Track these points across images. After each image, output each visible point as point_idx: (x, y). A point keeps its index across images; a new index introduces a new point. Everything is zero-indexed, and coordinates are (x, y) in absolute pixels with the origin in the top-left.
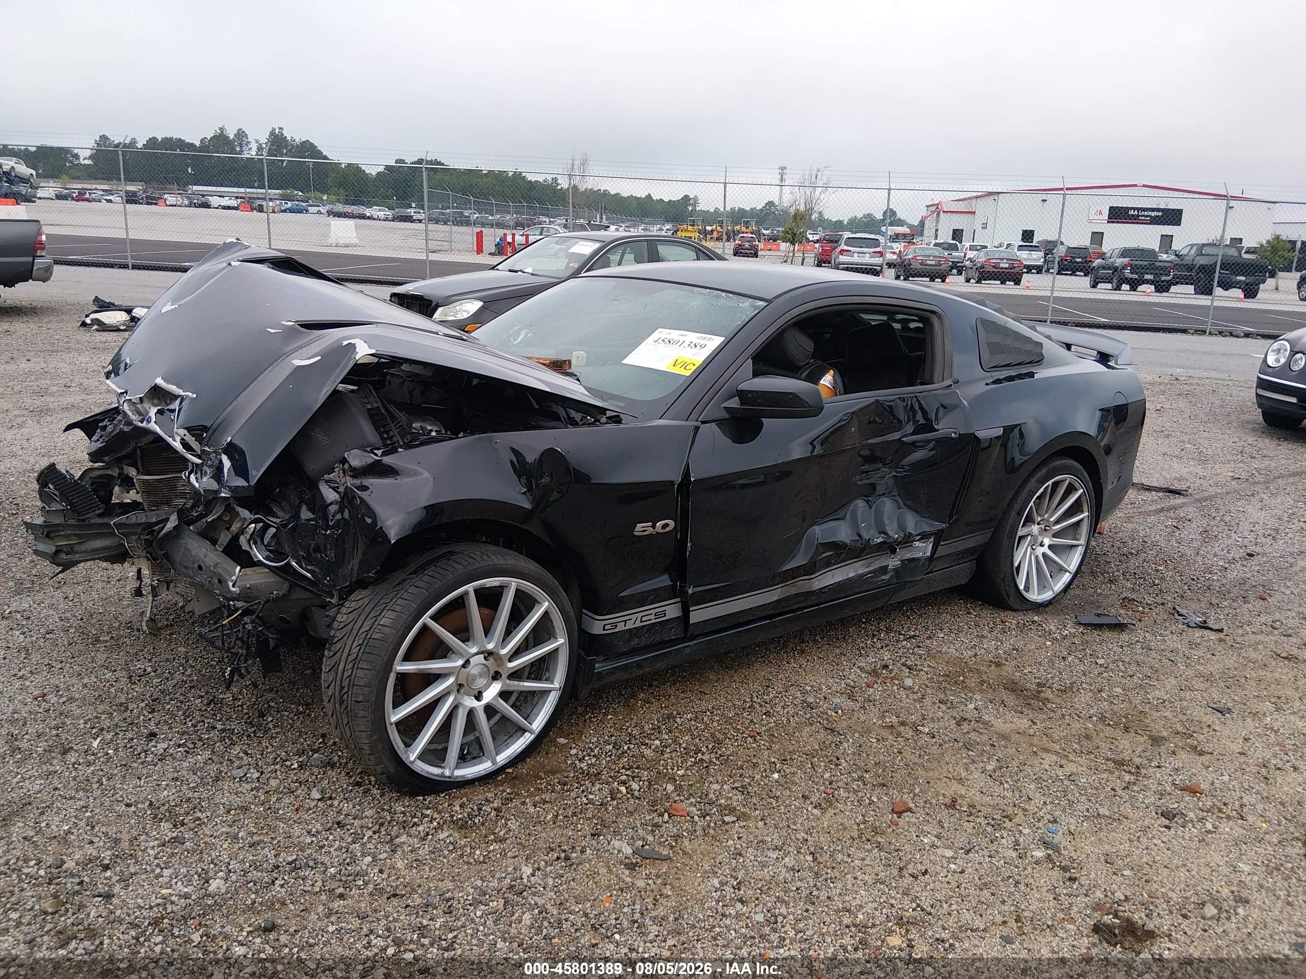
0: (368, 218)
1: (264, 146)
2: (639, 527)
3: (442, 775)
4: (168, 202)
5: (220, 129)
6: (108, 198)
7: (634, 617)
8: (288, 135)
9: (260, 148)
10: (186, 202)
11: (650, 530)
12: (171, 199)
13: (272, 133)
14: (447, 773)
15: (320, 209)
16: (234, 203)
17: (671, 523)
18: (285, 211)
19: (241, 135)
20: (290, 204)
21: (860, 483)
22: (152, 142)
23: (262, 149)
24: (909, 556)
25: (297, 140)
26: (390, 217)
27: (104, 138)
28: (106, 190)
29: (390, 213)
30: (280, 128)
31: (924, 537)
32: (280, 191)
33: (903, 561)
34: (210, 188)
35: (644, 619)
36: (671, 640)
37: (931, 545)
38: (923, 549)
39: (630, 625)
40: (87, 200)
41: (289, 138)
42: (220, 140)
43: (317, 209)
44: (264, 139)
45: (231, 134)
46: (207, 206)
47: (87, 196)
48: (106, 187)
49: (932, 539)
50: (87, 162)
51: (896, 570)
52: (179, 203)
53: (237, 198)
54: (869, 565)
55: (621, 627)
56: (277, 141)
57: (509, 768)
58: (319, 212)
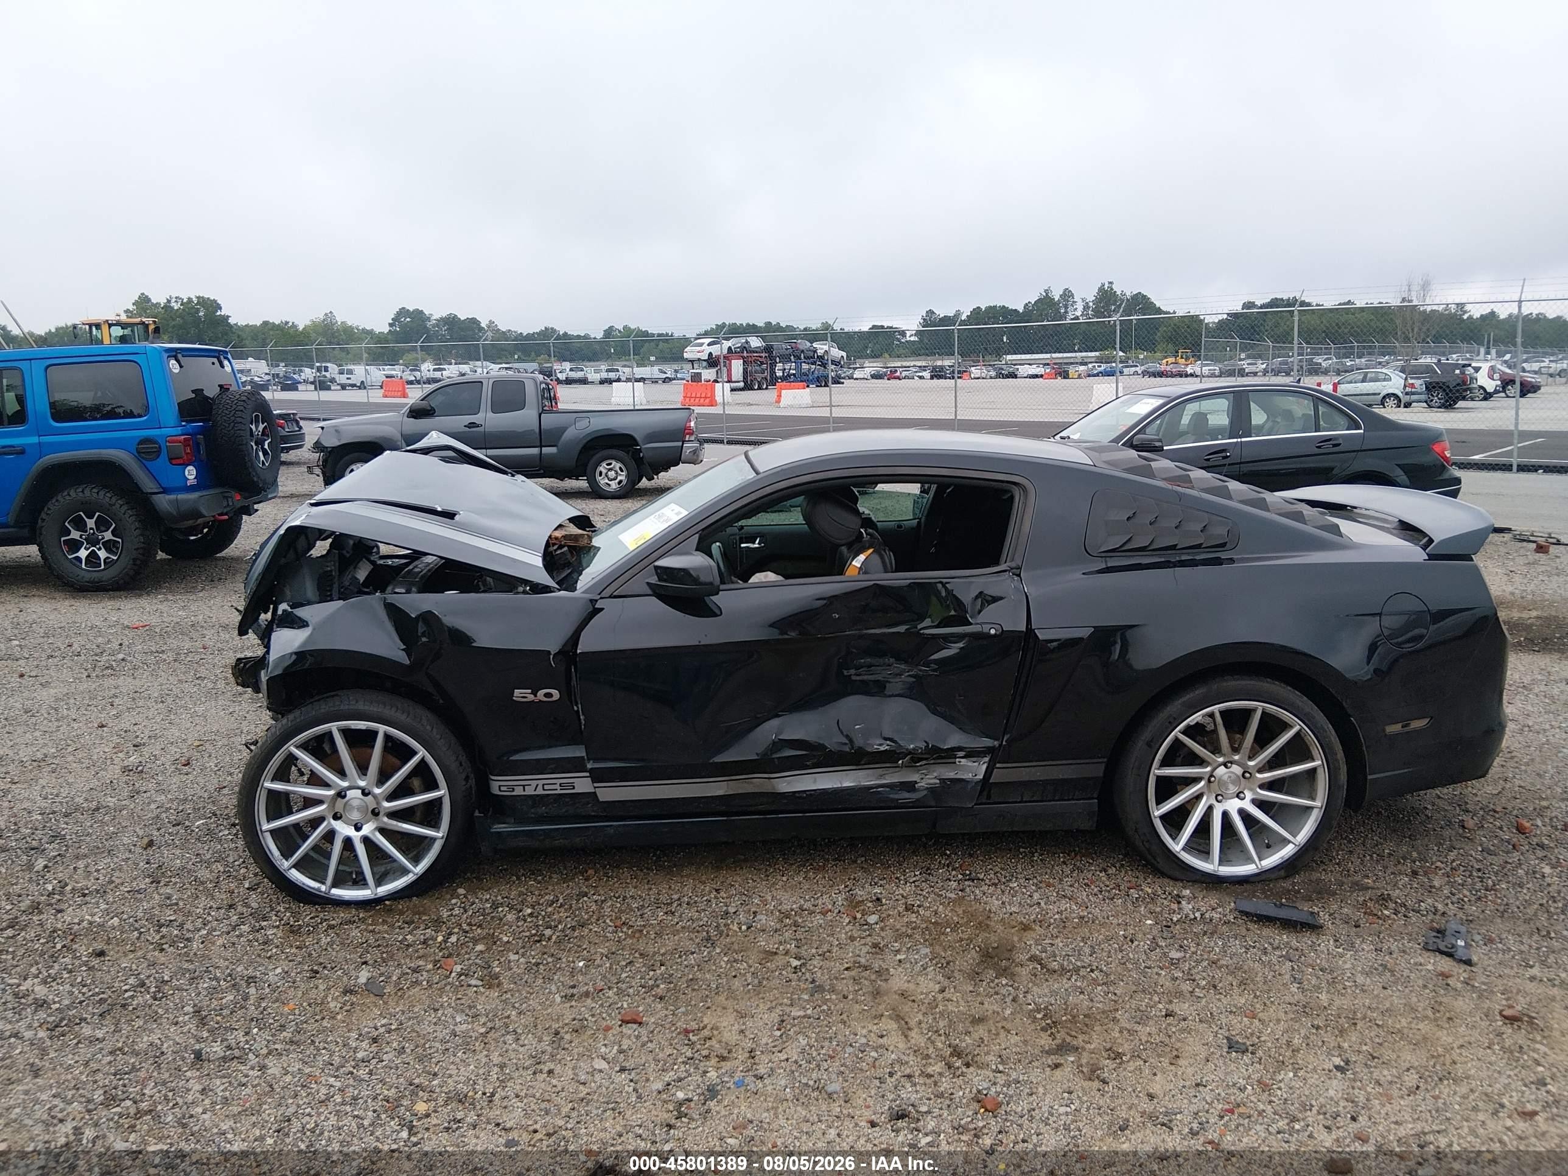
0: (1192, 375)
1: (1091, 304)
2: (517, 692)
3: (319, 890)
4: (972, 376)
5: (1046, 291)
6: (920, 374)
7: (534, 783)
8: (1118, 289)
9: (1086, 307)
10: (993, 373)
11: (531, 697)
12: (975, 371)
13: (1101, 289)
14: (323, 888)
15: (1137, 369)
16: (1040, 370)
17: (556, 694)
18: (1097, 375)
19: (1067, 295)
20: (1103, 367)
21: (854, 678)
22: (977, 315)
23: (1089, 307)
24: (951, 775)
25: (1128, 294)
26: (1217, 372)
27: (931, 312)
28: (920, 367)
29: (1216, 369)
30: (1110, 283)
31: (971, 754)
32: (1097, 354)
33: (943, 781)
34: (1019, 357)
35: (546, 787)
36: (590, 816)
37: (985, 767)
38: (974, 770)
39: (529, 791)
40: (899, 378)
41: (1119, 293)
42: (1046, 305)
43: (1134, 369)
44: (1091, 295)
45: (1056, 295)
46: (1013, 376)
47: (898, 374)
48: (919, 364)
49: (987, 759)
50: (912, 339)
51: (932, 790)
52: (984, 375)
53: (1045, 365)
54: (881, 776)
55: (518, 791)
56: (1106, 298)
57: (388, 900)
58: (1136, 373)
